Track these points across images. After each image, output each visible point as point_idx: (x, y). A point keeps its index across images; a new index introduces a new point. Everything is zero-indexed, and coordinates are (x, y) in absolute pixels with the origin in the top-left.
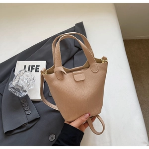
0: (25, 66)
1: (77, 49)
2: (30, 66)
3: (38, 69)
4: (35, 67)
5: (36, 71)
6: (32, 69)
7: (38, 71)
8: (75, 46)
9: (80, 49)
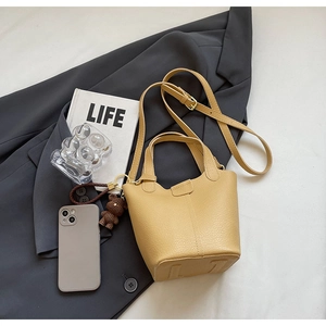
0: (93, 106)
1: (220, 82)
2: (102, 107)
3: (122, 118)
4: (114, 114)
5: (117, 124)
6: (108, 116)
7: (120, 125)
8: (218, 75)
9: (228, 84)
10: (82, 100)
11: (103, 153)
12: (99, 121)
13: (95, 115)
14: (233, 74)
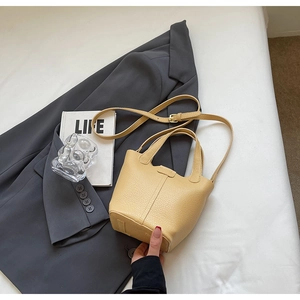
0: (78, 122)
1: (174, 82)
2: (86, 121)
3: (102, 126)
4: (96, 124)
5: (99, 131)
7: (102, 132)
8: (170, 77)
9: (180, 83)
10: (69, 120)
11: (91, 154)
12: (85, 132)
13: (81, 128)
14: (182, 75)
